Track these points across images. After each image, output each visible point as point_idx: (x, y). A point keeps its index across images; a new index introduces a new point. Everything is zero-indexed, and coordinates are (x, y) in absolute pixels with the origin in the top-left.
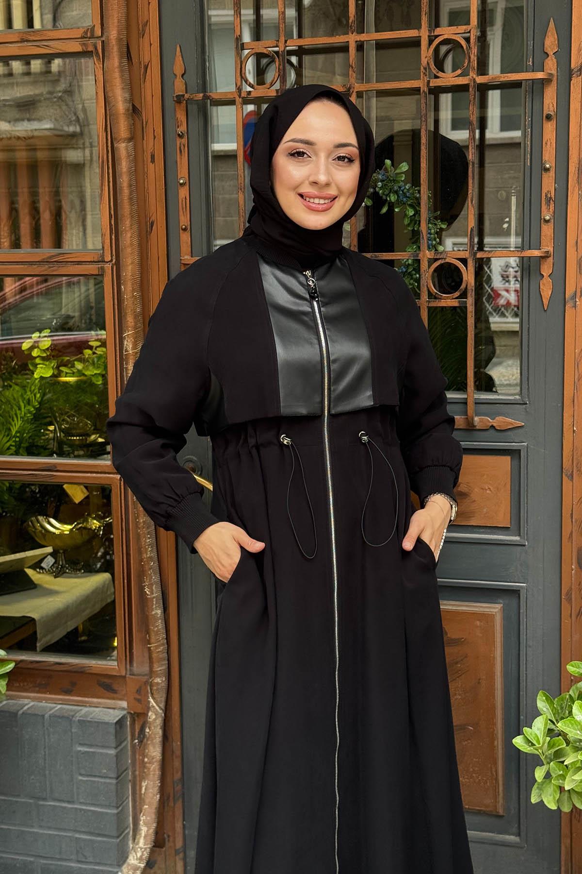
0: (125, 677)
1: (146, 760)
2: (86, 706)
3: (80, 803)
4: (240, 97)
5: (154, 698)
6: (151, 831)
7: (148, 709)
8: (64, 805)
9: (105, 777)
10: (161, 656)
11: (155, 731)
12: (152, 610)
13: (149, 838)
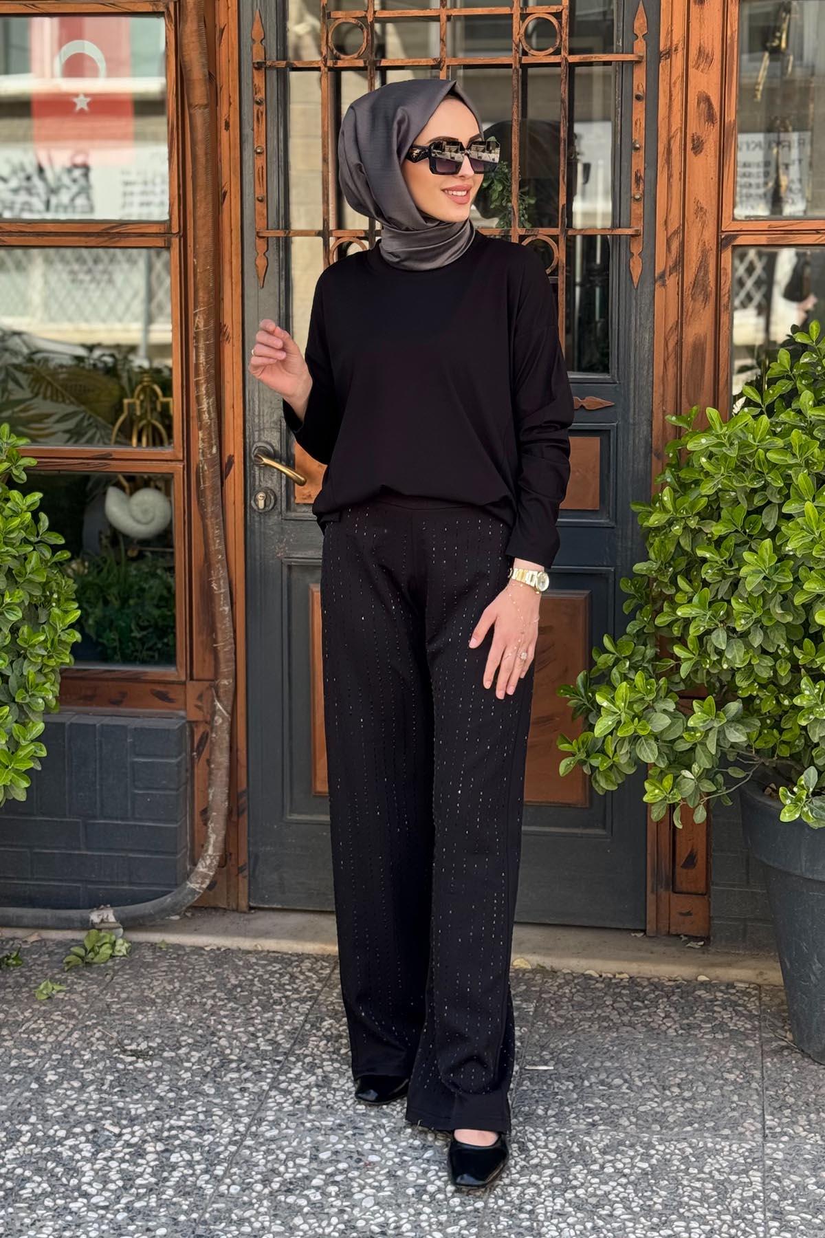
0: (184, 684)
1: (213, 766)
2: (138, 717)
3: (135, 819)
4: (325, 65)
5: (220, 701)
6: (220, 838)
7: (214, 712)
8: (119, 822)
9: (164, 788)
10: (228, 656)
11: (221, 737)
12: (220, 606)
13: (217, 845)
